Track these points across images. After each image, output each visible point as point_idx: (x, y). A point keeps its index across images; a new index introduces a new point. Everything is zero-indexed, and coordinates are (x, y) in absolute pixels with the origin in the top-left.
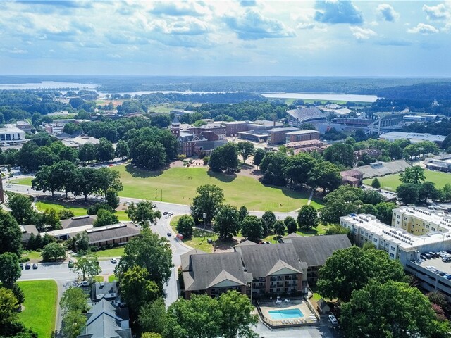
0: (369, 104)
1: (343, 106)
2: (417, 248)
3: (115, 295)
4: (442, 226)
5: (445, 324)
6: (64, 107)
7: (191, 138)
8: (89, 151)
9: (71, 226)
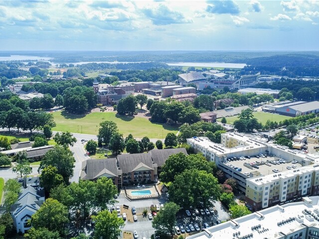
0: (239, 69)
1: (221, 71)
2: (226, 155)
3: (38, 184)
4: (247, 142)
5: (230, 194)
6: (25, 73)
7: (106, 93)
8: (37, 103)
9: (18, 148)
